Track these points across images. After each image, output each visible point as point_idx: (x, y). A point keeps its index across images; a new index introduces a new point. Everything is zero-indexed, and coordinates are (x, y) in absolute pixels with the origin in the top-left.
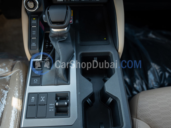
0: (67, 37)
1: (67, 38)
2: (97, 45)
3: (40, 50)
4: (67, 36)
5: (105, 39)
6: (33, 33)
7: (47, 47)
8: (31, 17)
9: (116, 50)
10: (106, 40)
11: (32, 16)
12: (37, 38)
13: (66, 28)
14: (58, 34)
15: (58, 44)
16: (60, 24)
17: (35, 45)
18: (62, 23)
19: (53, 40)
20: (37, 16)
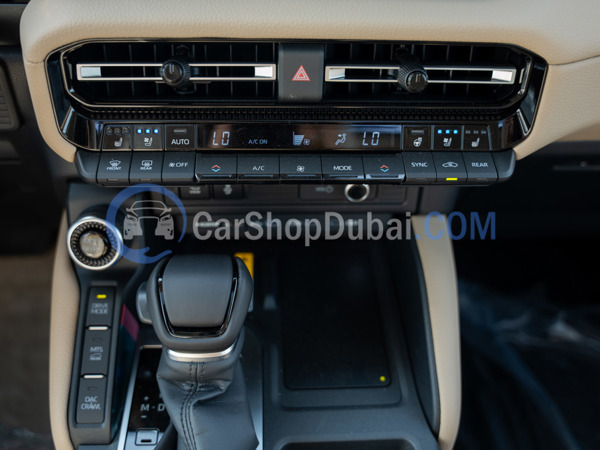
0: (228, 383)
1: (229, 389)
2: (353, 407)
3: (116, 426)
4: (231, 378)
5: (383, 379)
6: (93, 353)
7: (145, 412)
8: (89, 289)
9: (428, 430)
10: (388, 384)
11: (95, 283)
12: (106, 376)
13: (229, 350)
14: (193, 372)
15: (192, 414)
16: (202, 335)
17: (98, 407)
18: (212, 330)
19: (173, 395)
20: (114, 283)
